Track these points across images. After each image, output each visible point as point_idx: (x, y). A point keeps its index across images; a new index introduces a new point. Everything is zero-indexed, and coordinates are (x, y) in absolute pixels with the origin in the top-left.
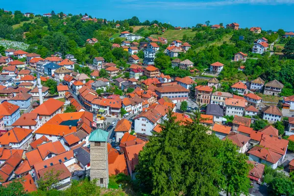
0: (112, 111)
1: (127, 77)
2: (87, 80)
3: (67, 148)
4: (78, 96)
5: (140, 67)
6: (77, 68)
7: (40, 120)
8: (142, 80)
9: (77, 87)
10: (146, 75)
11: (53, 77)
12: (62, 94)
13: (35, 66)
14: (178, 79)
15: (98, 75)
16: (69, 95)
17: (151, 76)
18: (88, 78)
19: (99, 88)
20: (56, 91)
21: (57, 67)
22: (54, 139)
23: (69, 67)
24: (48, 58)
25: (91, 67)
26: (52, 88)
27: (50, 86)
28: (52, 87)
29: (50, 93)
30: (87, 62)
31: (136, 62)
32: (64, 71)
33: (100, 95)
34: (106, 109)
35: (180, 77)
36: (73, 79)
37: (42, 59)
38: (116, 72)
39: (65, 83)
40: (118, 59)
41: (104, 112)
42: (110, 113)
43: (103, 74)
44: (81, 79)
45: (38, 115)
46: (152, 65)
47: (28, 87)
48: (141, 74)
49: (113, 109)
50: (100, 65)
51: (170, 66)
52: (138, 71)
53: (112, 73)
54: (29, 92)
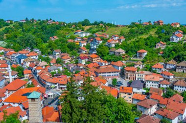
0: (61, 86)
1: (77, 63)
2: (46, 66)
3: (23, 110)
4: (38, 78)
5: (86, 55)
6: (40, 58)
7: (8, 93)
8: (86, 65)
9: (38, 71)
10: (90, 61)
11: (22, 65)
12: (27, 76)
13: (10, 57)
14: (113, 63)
15: (55, 62)
16: (31, 77)
17: (94, 61)
18: (46, 64)
19: (53, 71)
20: (23, 74)
21: (25, 57)
22: (16, 105)
23: (35, 57)
24: (20, 52)
25: (51, 57)
26: (20, 72)
27: (18, 71)
29: (19, 76)
30: (49, 53)
31: (84, 52)
32: (30, 60)
33: (53, 76)
34: (56, 85)
35: (115, 61)
36: (36, 66)
37: (15, 52)
38: (69, 60)
39: (30, 68)
40: (72, 51)
41: (55, 87)
42: (59, 88)
43: (58, 62)
44: (41, 65)
45: (7, 90)
46: (95, 54)
47: (3, 72)
48: (87, 60)
49: (61, 85)
50: (58, 55)
51: (108, 54)
52: (84, 58)
53: (66, 60)
54: (3, 75)
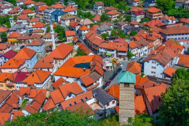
0: (119, 54)
1: (128, 20)
2: (91, 25)
3: (84, 89)
4: (85, 41)
5: (140, 9)
6: (79, 14)
7: (56, 63)
8: (145, 23)
9: (83, 32)
10: (148, 17)
11: (60, 24)
12: (70, 39)
13: (43, 13)
14: (183, 20)
15: (99, 20)
16: (77, 40)
17: (154, 18)
18: (91, 22)
19: (104, 32)
20: (64, 36)
21: (63, 13)
22: (71, 80)
23: (73, 13)
24: (54, 6)
25: (92, 12)
26: (61, 35)
27: (58, 32)
28: (60, 33)
29: (59, 38)
30: (87, 7)
31: (136, 4)
32: (70, 17)
33: (105, 39)
34: (113, 53)
35: (186, 18)
36: (79, 25)
37: (48, 7)
38: (117, 15)
39: (71, 28)
40: (118, 3)
41: (112, 55)
42: (117, 56)
43: (104, 19)
44: (85, 24)
45: (54, 58)
46: (154, 7)
47: (40, 34)
48: (143, 16)
49: (120, 52)
50: (100, 10)
51: (174, 6)
52: (139, 13)
53: (113, 16)
54: (41, 37)
